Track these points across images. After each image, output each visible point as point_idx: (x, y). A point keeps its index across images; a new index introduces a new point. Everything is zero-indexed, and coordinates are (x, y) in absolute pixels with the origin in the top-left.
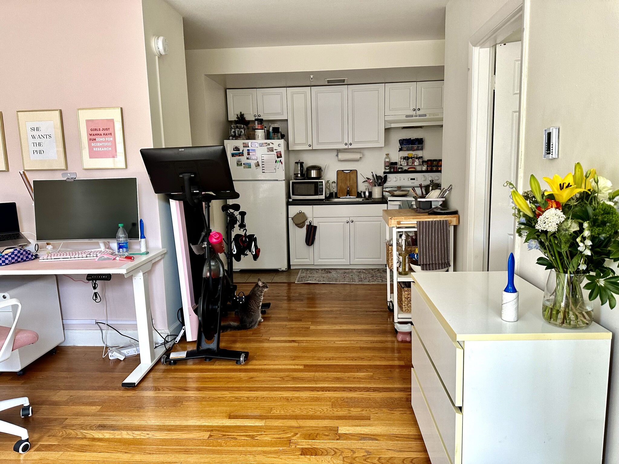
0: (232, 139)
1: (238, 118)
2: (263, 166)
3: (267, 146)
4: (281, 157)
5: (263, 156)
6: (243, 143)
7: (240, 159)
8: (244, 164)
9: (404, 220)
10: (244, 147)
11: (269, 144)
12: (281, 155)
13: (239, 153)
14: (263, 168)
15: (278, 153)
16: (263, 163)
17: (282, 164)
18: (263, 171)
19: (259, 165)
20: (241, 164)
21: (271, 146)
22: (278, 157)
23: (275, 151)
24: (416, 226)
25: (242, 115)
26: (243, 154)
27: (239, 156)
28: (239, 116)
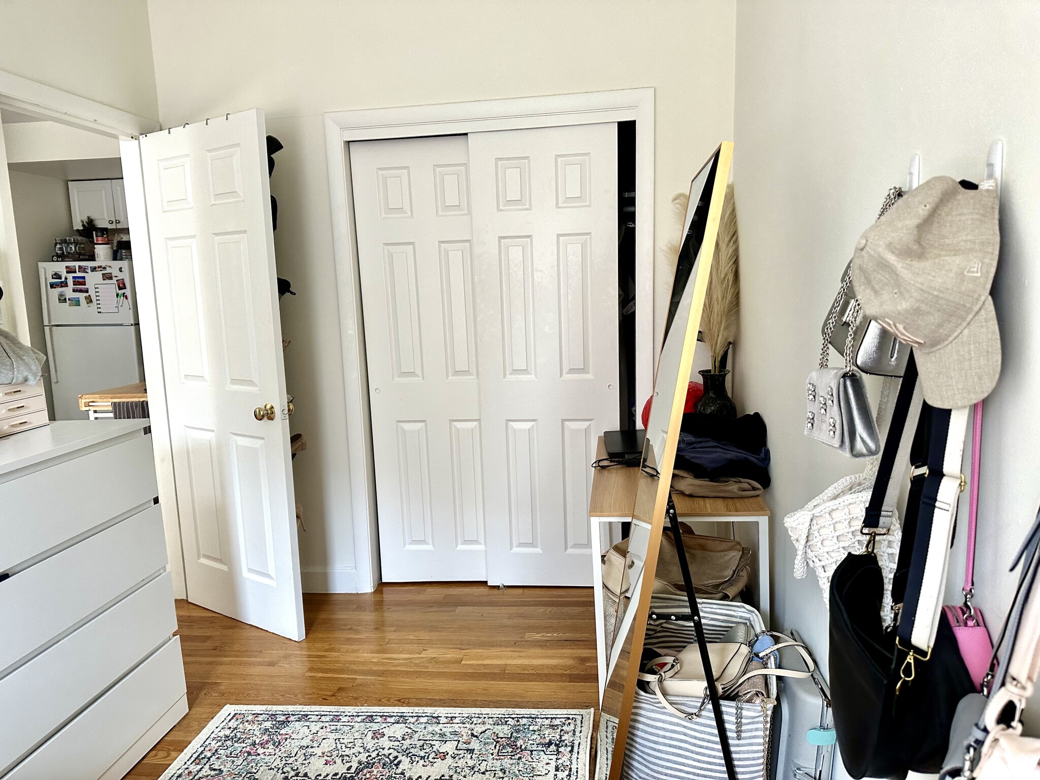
0: (57, 261)
1: (83, 225)
2: (98, 302)
3: (101, 270)
4: (125, 288)
5: (96, 286)
6: (67, 267)
7: (62, 292)
8: (69, 300)
9: (98, 400)
10: (67, 272)
11: (105, 268)
12: (124, 285)
13: (62, 282)
14: (99, 306)
15: (120, 281)
16: (98, 298)
17: (127, 298)
18: (99, 310)
19: (91, 301)
20: (65, 299)
21: (108, 271)
22: (120, 289)
23: (115, 279)
24: (110, 408)
25: (91, 222)
26: (67, 283)
27: (62, 287)
28: (85, 223)
